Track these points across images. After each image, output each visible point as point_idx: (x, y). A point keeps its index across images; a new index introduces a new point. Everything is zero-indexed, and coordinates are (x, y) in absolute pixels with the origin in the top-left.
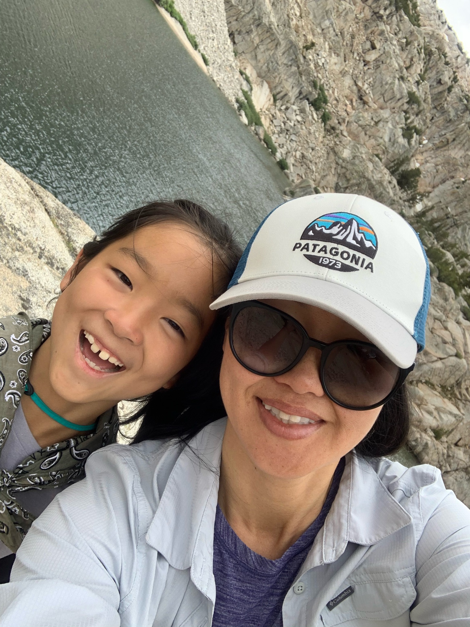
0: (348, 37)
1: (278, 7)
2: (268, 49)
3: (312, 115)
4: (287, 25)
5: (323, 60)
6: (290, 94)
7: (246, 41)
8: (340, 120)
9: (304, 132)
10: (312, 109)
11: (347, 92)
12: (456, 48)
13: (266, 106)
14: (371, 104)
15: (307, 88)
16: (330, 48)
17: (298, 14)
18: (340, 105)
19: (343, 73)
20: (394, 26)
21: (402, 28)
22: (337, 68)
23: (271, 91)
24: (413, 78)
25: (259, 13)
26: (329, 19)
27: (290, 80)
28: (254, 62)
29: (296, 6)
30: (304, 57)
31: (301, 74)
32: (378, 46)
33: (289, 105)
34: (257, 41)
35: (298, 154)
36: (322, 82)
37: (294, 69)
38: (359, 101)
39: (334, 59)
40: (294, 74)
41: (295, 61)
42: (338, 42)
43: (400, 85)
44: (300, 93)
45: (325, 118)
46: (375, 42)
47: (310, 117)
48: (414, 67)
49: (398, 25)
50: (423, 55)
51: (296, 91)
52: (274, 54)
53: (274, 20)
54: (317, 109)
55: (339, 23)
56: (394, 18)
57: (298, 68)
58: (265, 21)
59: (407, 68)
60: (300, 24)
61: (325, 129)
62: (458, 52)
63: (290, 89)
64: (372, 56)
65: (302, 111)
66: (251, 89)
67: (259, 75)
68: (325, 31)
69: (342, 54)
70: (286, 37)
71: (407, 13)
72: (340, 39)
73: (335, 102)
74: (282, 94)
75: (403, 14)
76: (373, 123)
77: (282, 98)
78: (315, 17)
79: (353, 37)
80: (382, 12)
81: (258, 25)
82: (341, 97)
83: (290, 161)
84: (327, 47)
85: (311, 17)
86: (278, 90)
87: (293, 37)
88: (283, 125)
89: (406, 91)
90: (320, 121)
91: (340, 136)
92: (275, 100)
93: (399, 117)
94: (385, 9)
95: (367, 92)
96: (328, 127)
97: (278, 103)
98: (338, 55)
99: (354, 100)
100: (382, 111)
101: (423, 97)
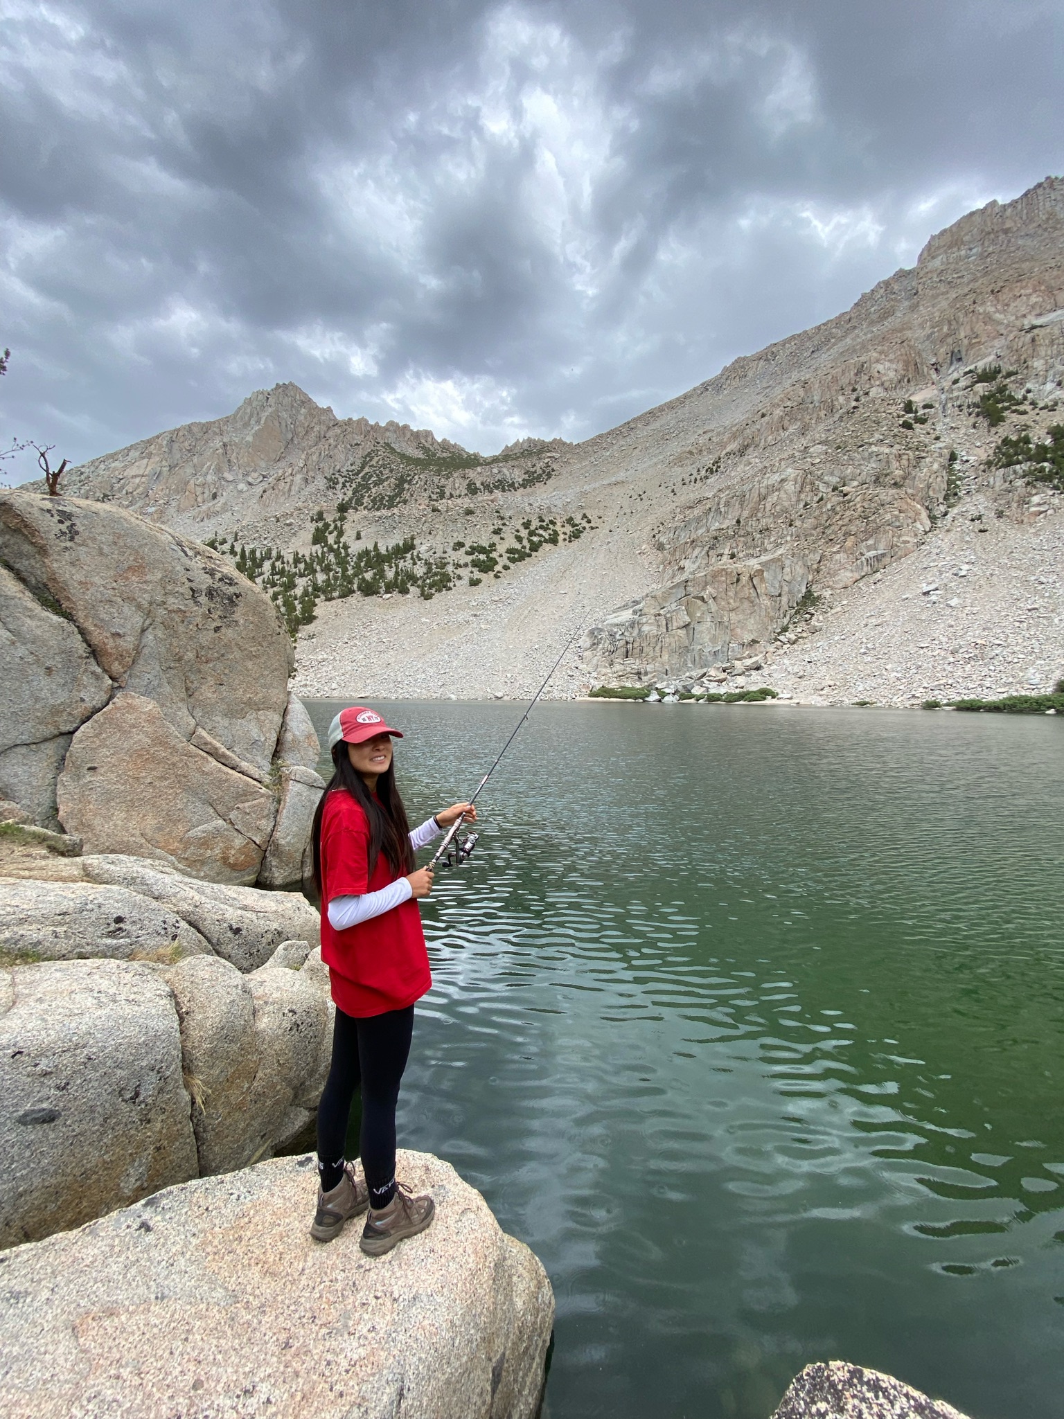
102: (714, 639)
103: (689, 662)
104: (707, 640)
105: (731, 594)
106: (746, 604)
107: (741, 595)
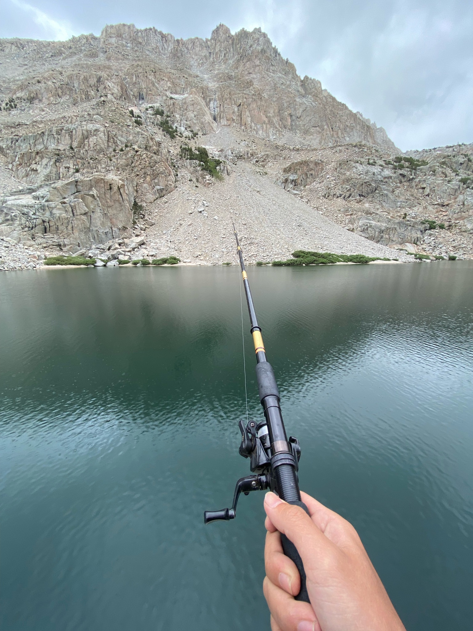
0: (411, 198)
1: (381, 220)
2: (394, 234)
3: (436, 232)
4: (389, 221)
5: (413, 214)
6: (419, 236)
7: (384, 241)
8: (449, 220)
9: (441, 240)
10: (433, 230)
11: (435, 211)
12: (447, 149)
13: (416, 249)
14: (450, 202)
15: (422, 227)
16: (410, 208)
17: (387, 214)
18: (440, 217)
19: (426, 208)
20: (421, 174)
21: (424, 171)
22: (421, 209)
23: (411, 243)
24: (452, 176)
25: (379, 229)
26: (398, 202)
27: (413, 232)
28: (394, 243)
29: (383, 213)
30: (408, 221)
31: (413, 226)
32: (425, 186)
33: (422, 240)
34: (387, 236)
35: (451, 248)
36: (423, 219)
37: (410, 228)
38: (444, 207)
39: (415, 209)
40: (411, 229)
41: (407, 225)
42: (410, 203)
43: (452, 184)
44: (421, 231)
45: (442, 227)
46: (422, 186)
47: (436, 233)
48: (447, 173)
49: (422, 172)
50: (445, 167)
51: (419, 233)
52: (398, 233)
53: (385, 225)
54: (434, 228)
55: (402, 198)
56: (418, 173)
57: (410, 226)
58: (383, 228)
59: (446, 177)
60: (391, 215)
61: (447, 230)
62: (451, 149)
63: (416, 235)
64: (427, 191)
65: (430, 235)
66: (406, 250)
67: (401, 244)
68: (401, 206)
69: (417, 204)
70: (394, 223)
71: (419, 166)
72: (409, 202)
73: (437, 218)
74: (416, 240)
75: (419, 168)
76: (462, 206)
77: (417, 241)
78: (392, 207)
79: (412, 195)
80: (411, 177)
81: (383, 232)
82: (436, 215)
83: (452, 254)
84: (408, 209)
85: (391, 209)
86: (413, 240)
87: (397, 221)
88: (430, 247)
89: (457, 182)
90: (441, 230)
91: (457, 224)
92: (416, 244)
93: (468, 192)
94: (411, 175)
95: (442, 201)
96: (447, 228)
97: (418, 243)
98: (415, 206)
99: (442, 209)
100: (458, 199)
101: (466, 175)
102: (103, 224)
103: (91, 238)
104: (99, 224)
105: (108, 196)
106: (117, 205)
107: (114, 198)
